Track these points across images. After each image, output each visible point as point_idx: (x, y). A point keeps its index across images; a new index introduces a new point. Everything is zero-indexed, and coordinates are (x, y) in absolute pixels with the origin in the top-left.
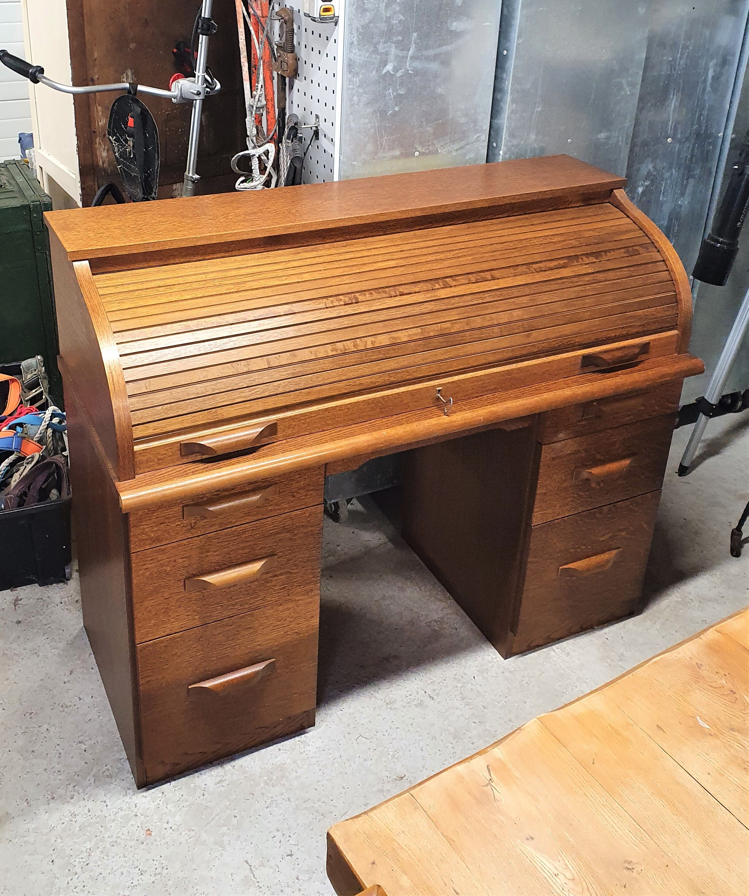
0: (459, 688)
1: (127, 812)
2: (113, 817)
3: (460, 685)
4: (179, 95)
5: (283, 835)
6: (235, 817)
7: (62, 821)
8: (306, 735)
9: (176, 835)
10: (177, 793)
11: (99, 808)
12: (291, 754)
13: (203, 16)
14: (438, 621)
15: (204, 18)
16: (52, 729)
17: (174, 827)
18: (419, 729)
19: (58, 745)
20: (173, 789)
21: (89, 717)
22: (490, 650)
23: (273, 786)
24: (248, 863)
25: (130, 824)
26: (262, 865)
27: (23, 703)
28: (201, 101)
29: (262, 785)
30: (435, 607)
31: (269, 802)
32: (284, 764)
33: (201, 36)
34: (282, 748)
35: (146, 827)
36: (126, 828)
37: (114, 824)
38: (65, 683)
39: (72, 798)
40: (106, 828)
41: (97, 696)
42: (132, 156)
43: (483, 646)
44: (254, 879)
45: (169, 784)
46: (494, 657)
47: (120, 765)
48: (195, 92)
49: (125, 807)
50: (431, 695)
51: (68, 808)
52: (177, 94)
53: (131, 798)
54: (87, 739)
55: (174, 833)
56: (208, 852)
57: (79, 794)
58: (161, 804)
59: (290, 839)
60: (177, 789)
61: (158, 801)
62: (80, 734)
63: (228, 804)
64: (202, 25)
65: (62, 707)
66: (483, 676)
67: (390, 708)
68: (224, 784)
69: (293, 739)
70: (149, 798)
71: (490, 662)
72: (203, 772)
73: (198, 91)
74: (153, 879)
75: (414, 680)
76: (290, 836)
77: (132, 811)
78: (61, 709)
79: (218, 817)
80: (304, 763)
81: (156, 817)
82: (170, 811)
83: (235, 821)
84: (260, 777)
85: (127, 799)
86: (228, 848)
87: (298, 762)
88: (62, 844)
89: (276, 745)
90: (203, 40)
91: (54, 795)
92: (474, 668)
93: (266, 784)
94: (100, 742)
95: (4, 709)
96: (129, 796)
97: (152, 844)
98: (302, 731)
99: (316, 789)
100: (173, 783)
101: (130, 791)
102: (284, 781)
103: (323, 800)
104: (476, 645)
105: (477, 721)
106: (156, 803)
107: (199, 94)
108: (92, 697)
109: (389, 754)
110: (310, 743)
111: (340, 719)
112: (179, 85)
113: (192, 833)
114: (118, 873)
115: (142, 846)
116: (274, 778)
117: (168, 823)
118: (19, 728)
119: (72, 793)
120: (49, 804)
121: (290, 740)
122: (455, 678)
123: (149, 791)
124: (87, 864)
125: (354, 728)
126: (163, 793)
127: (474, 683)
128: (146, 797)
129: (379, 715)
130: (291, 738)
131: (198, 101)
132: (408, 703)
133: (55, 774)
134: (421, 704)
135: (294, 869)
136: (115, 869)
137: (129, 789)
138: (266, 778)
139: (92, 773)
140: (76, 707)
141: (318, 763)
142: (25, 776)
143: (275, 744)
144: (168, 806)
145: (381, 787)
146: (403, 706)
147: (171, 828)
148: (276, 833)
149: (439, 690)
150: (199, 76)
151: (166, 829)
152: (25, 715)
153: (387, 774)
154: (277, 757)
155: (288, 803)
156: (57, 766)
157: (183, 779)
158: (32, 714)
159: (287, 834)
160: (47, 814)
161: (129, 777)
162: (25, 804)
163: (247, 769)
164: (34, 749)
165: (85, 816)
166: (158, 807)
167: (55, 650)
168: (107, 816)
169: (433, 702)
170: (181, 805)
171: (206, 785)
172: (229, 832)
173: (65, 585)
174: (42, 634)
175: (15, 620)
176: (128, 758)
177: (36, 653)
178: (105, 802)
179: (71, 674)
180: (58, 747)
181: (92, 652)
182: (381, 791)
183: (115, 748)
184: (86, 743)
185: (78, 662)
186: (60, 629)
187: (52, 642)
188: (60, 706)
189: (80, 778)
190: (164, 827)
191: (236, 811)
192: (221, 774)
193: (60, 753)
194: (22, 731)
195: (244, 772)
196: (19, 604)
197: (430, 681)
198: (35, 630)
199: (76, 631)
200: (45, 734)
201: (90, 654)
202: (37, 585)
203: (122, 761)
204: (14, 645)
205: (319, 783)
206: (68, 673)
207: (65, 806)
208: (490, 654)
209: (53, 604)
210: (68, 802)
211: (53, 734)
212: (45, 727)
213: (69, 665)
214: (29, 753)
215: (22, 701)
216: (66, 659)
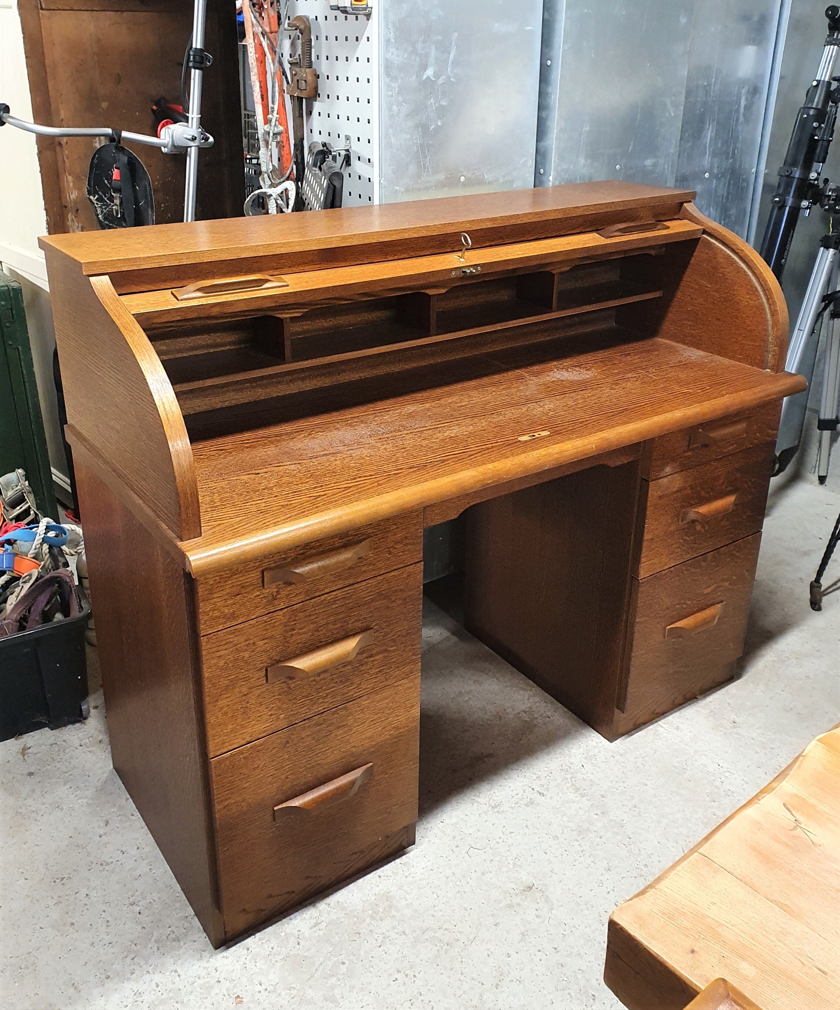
0: (569, 780)
1: (208, 980)
2: (189, 988)
3: (569, 776)
4: (170, 143)
5: (407, 975)
6: (343, 963)
7: (125, 1003)
8: (407, 855)
9: (273, 997)
10: (265, 946)
11: (170, 979)
12: (395, 879)
13: (194, 46)
14: (527, 712)
15: (196, 49)
16: (93, 894)
17: (270, 988)
18: (536, 831)
19: (104, 911)
20: (260, 943)
21: (138, 872)
22: (593, 735)
23: (382, 921)
25: (212, 994)
27: (50, 868)
28: (197, 148)
29: (368, 920)
30: (520, 697)
31: (380, 939)
32: (389, 892)
33: (193, 70)
34: (382, 874)
35: (234, 994)
36: (209, 998)
37: (192, 997)
38: (100, 836)
39: (132, 973)
40: (182, 1003)
41: (144, 846)
42: (119, 216)
43: (583, 731)
45: (253, 937)
46: (598, 741)
47: (187, 925)
48: (190, 137)
49: (203, 973)
50: (540, 791)
51: (129, 987)
52: (169, 142)
53: (208, 961)
54: (140, 898)
55: (271, 994)
57: (141, 967)
58: (247, 962)
59: (415, 979)
60: (263, 941)
61: (244, 960)
62: (130, 893)
63: (332, 949)
64: (194, 58)
65: (102, 865)
66: (592, 763)
67: (498, 811)
68: (322, 925)
69: (393, 862)
70: (231, 959)
71: (595, 747)
72: (292, 916)
73: (193, 136)
75: (517, 778)
76: (415, 976)
77: (213, 977)
78: (101, 868)
79: (322, 967)
80: (411, 887)
81: (244, 980)
82: (261, 969)
83: (344, 968)
84: (363, 911)
85: (203, 964)
86: (341, 1004)
87: (405, 888)
89: (374, 872)
90: (196, 75)
91: (109, 974)
92: (580, 756)
93: (373, 918)
94: (156, 900)
95: (26, 879)
96: (206, 960)
98: (401, 853)
99: (433, 916)
100: (258, 935)
101: (206, 953)
102: (393, 912)
103: (444, 927)
104: (575, 731)
105: (599, 813)
106: (242, 963)
107: (194, 139)
108: (138, 848)
109: (509, 863)
110: (415, 864)
111: (443, 832)
112: (170, 131)
113: (294, 992)
116: (381, 910)
117: (261, 985)
118: (50, 898)
119: (132, 968)
120: (103, 985)
121: (390, 864)
122: (562, 770)
123: (230, 949)
125: (462, 839)
126: (248, 949)
127: (584, 772)
128: (227, 958)
129: (486, 821)
130: (390, 862)
131: (193, 148)
132: (517, 803)
133: (105, 947)
134: (531, 802)
137: (204, 951)
138: (370, 912)
139: (153, 939)
140: (119, 863)
141: (430, 885)
142: (66, 956)
144: (257, 964)
145: (509, 902)
146: (512, 808)
147: (266, 989)
148: (398, 976)
149: (548, 785)
150: (192, 118)
151: (260, 992)
152: (55, 882)
153: (513, 885)
154: (378, 886)
155: (404, 936)
156: (107, 937)
157: (270, 928)
158: (64, 880)
159: (411, 974)
160: (102, 998)
161: (201, 937)
162: (72, 989)
163: (345, 905)
164: (73, 921)
165: (153, 993)
166: (246, 967)
167: (82, 800)
168: (182, 987)
169: (543, 798)
170: (274, 960)
171: (299, 931)
172: (339, 983)
173: (83, 725)
174: (62, 783)
175: (26, 772)
176: (196, 914)
177: (58, 806)
178: (176, 971)
179: (106, 825)
180: (104, 915)
181: (129, 797)
182: (510, 906)
183: (178, 905)
184: (140, 904)
185: (113, 810)
186: (84, 775)
187: (76, 791)
188: (99, 865)
189: (138, 947)
190: (257, 990)
191: (343, 956)
192: (315, 915)
193: (108, 921)
194: (55, 902)
195: (343, 908)
196: (28, 753)
197: (535, 777)
198: (54, 780)
199: (105, 775)
200: (85, 901)
201: (127, 799)
202: (47, 729)
203: (189, 918)
204: (30, 801)
205: (436, 908)
206: (102, 824)
207: (124, 985)
208: (593, 739)
209: (71, 748)
210: (129, 979)
211: (95, 900)
212: (83, 892)
213: (103, 815)
214: (68, 927)
215: (48, 865)
216: (98, 808)
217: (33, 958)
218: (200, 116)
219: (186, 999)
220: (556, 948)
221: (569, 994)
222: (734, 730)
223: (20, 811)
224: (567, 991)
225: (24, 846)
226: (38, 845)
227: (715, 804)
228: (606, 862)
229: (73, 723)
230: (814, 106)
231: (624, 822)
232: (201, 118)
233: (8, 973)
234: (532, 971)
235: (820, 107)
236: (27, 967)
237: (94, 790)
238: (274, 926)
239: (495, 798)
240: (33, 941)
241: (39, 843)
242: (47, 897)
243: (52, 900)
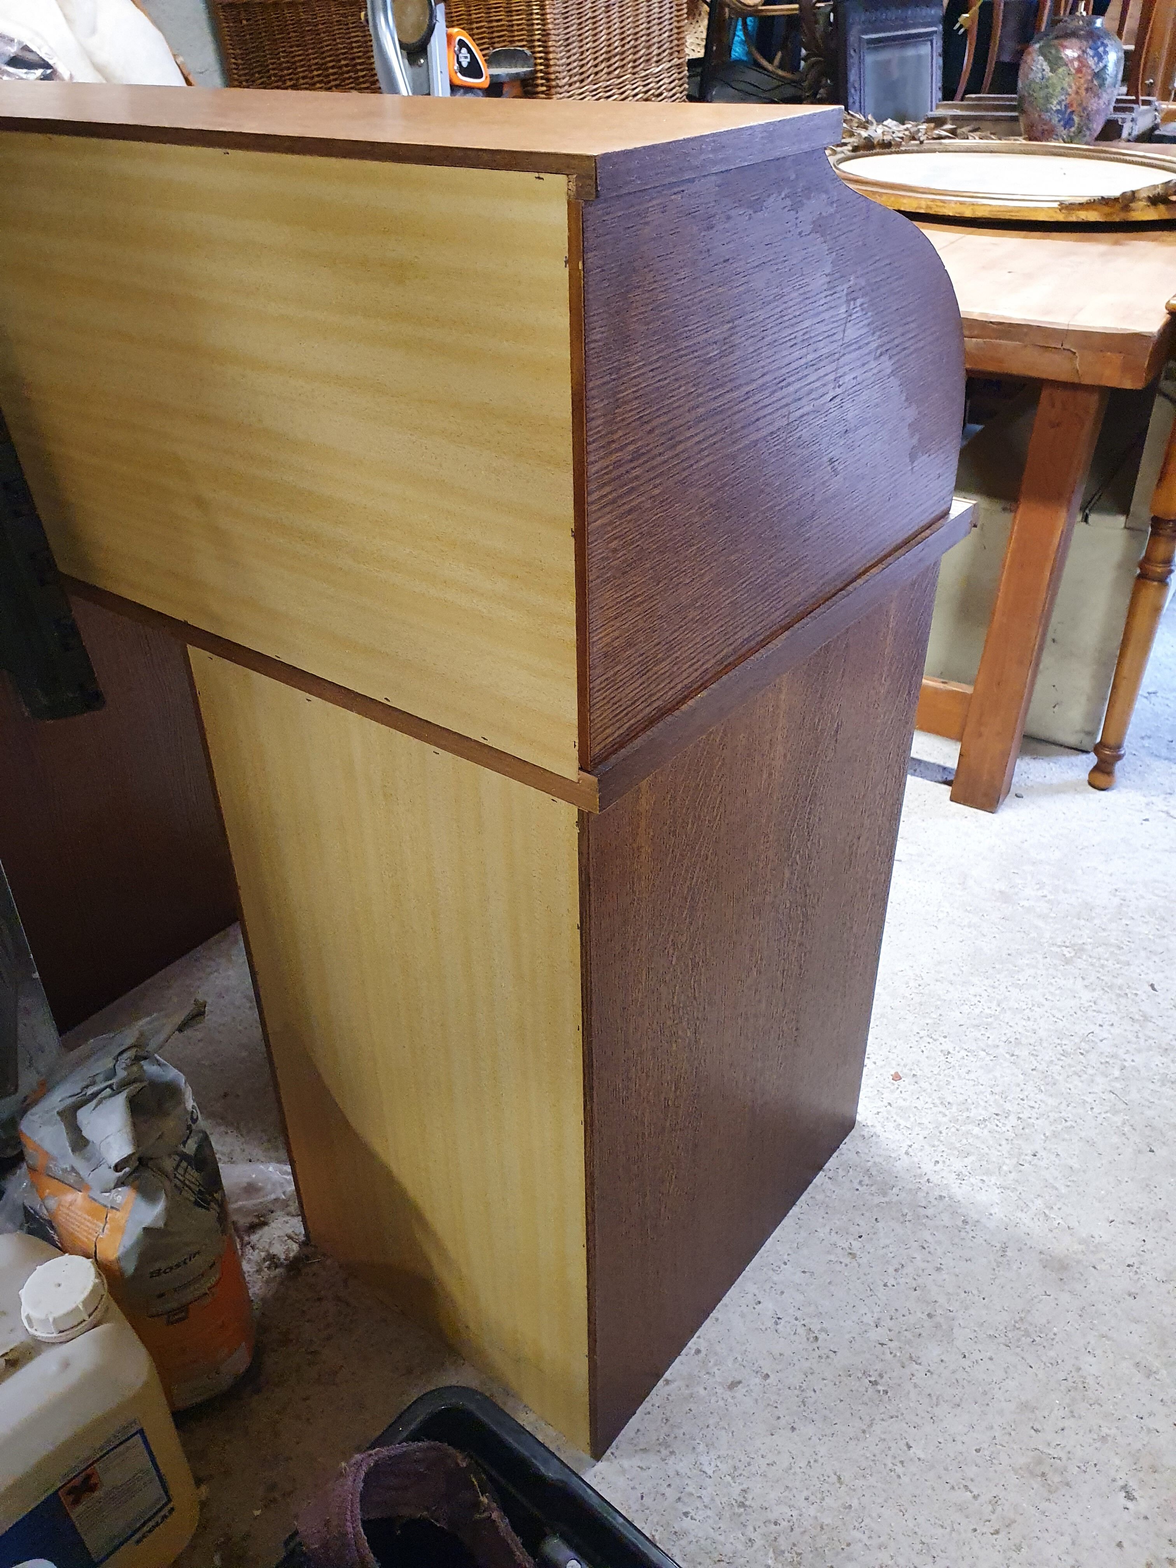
1: (895, 1117)
2: (917, 1129)
7: (980, 1185)
11: (920, 1154)
16: (869, 1319)
19: (885, 1285)
21: (798, 1278)
25: (907, 1104)
27: (867, 1419)
35: (893, 1084)
36: (914, 1105)
37: (924, 1121)
38: (767, 1376)
39: (942, 1197)
40: (937, 1127)
41: (750, 1296)
47: (841, 1172)
49: (890, 1125)
51: (959, 1191)
54: (839, 1251)
57: (927, 1193)
62: (838, 1267)
65: (816, 1338)
74: (942, 1040)
77: (888, 1112)
78: (822, 1336)
85: (878, 1129)
88: (1007, 1161)
91: (960, 1224)
94: (828, 1228)
95: (909, 1447)
96: (873, 1130)
97: (905, 1066)
101: (866, 1133)
114: (972, 1076)
115: (919, 1073)
118: (914, 1380)
119: (936, 1202)
120: (978, 1221)
124: (997, 1115)
133: (932, 1251)
136: (972, 1083)
137: (863, 1137)
139: (883, 1200)
140: (799, 1314)
142: (975, 1292)
151: (875, 1063)
152: (886, 1392)
156: (919, 1258)
158: (872, 1379)
160: (992, 1212)
161: (847, 1150)
162: (1009, 1253)
164: (925, 1317)
165: (948, 1162)
167: (706, 1468)
168: (921, 1137)
174: (683, 1542)
176: (820, 1168)
177: (742, 1505)
178: (907, 1153)
179: (740, 1382)
180: (892, 1281)
183: (820, 1197)
184: (846, 1245)
185: (702, 1392)
187: (691, 1494)
188: (819, 1343)
189: (905, 1211)
193: (896, 1270)
194: (917, 1367)
199: (626, 1463)
200: (886, 1323)
201: (667, 1382)
203: (830, 1174)
206: (740, 1390)
207: (960, 1198)
210: (950, 1198)
211: (877, 1309)
212: (875, 1335)
213: (721, 1403)
214: (938, 1319)
215: (865, 1427)
216: (711, 1421)
217: (1010, 1335)
219: (931, 1126)
225: (855, 1503)
226: (839, 1478)
233: (1052, 1353)
236: (1027, 1334)
237: (671, 1460)
240: (989, 1354)
241: (834, 1478)
243: (915, 1373)
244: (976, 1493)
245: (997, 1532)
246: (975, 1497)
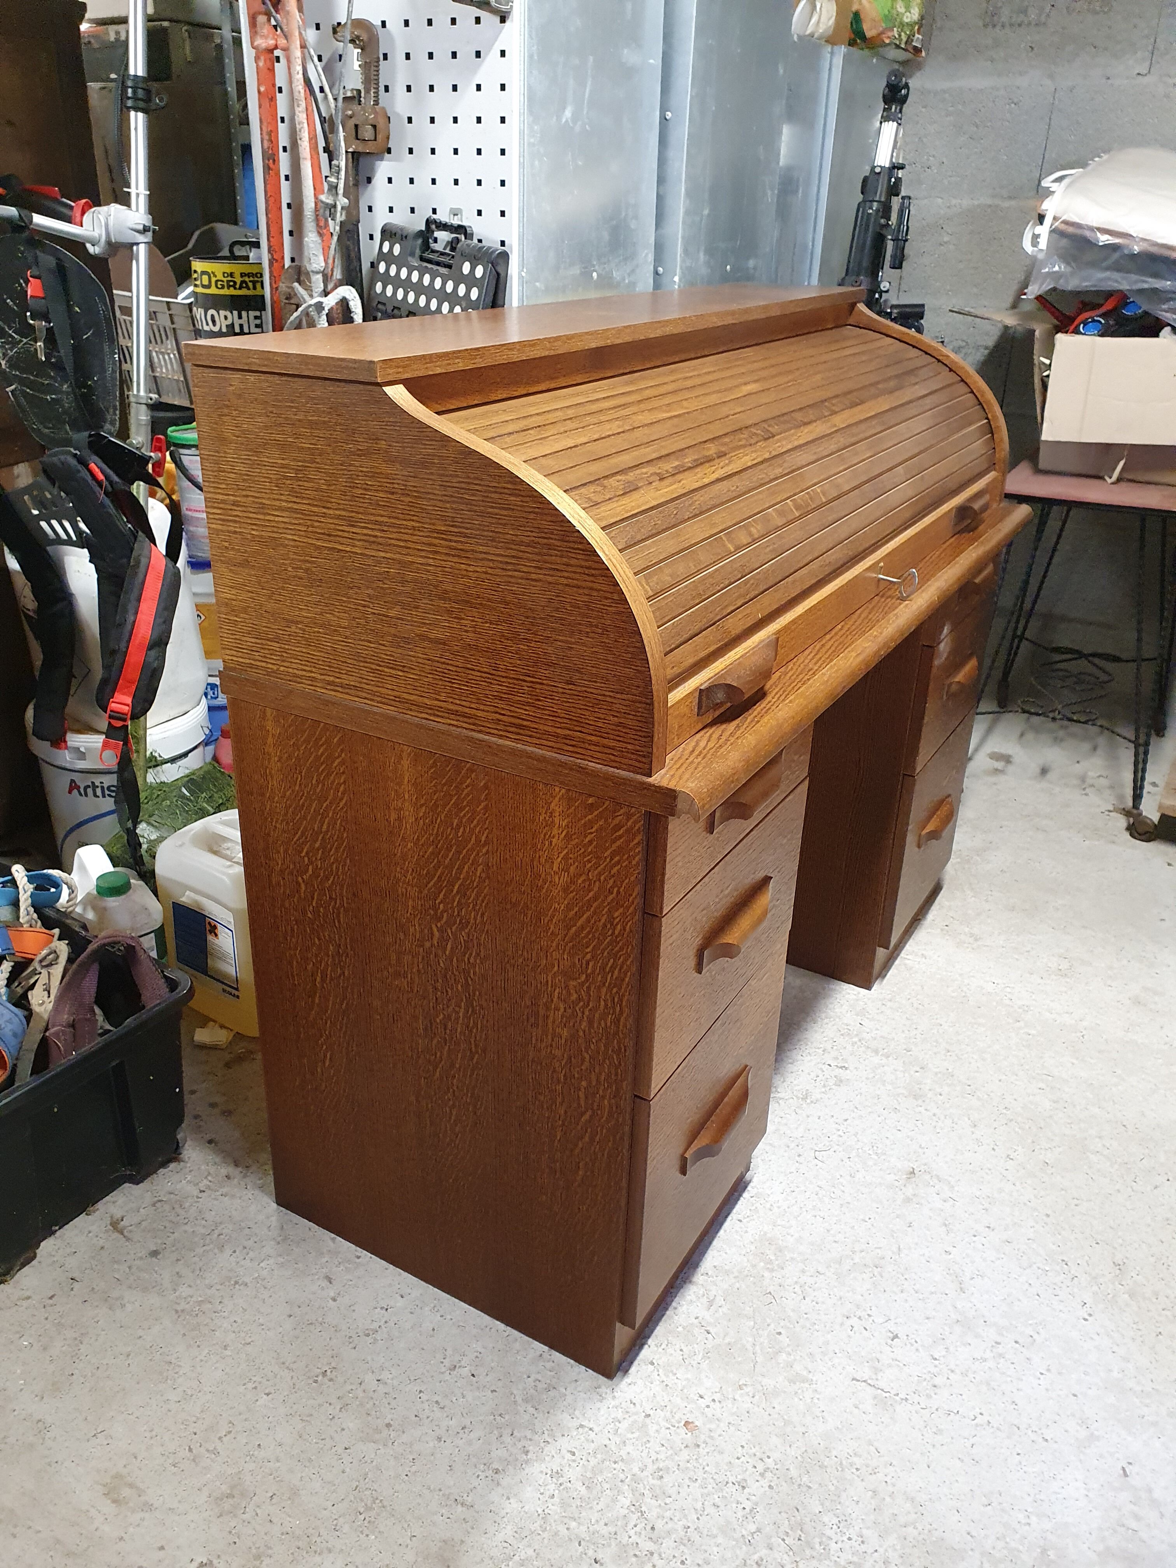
0: (860, 1043)
1: (631, 1419)
2: (617, 1439)
3: (856, 1039)
4: (104, 237)
5: (860, 1318)
6: (780, 1333)
7: (548, 1494)
8: (751, 1184)
9: (730, 1405)
10: (670, 1350)
11: (583, 1439)
12: (758, 1217)
13: (132, 73)
15: (135, 76)
16: (385, 1376)
17: (717, 1397)
18: (870, 1109)
19: (421, 1391)
20: (661, 1349)
21: (428, 1326)
23: (783, 1268)
24: (858, 1381)
25: (652, 1434)
26: (876, 1370)
27: (294, 1366)
29: (767, 1274)
31: (798, 1289)
32: (765, 1234)
33: (132, 114)
34: (740, 1217)
35: (679, 1422)
36: (652, 1440)
37: (629, 1448)
39: (527, 1453)
40: (622, 1460)
41: (409, 1291)
43: (832, 986)
44: (887, 1395)
45: (646, 1346)
47: (549, 1365)
48: (141, 227)
49: (619, 1414)
50: (839, 1065)
51: (536, 1471)
53: (614, 1397)
54: (457, 1358)
55: (724, 1404)
56: (796, 1399)
57: (531, 1440)
58: (664, 1378)
59: (872, 1318)
60: (663, 1346)
61: (658, 1377)
62: (439, 1356)
63: (752, 1323)
64: (134, 92)
65: (368, 1335)
66: (868, 1018)
67: (812, 1102)
68: (720, 1301)
69: (743, 1198)
70: (640, 1382)
71: (858, 1000)
72: (674, 1304)
73: (144, 226)
74: (765, 1483)
75: (803, 1058)
76: (869, 1315)
77: (636, 1413)
78: (370, 1340)
79: (757, 1348)
80: (786, 1219)
81: (678, 1400)
82: (687, 1379)
83: (784, 1339)
84: (754, 1266)
85: (610, 1402)
86: (814, 1379)
87: (779, 1222)
88: (583, 1528)
89: (729, 1218)
90: (138, 121)
91: (495, 1466)
92: (849, 1014)
93: (770, 1270)
94: (482, 1351)
95: (268, 1394)
96: (609, 1396)
97: (711, 1438)
98: (743, 1183)
99: (836, 1241)
100: (651, 1341)
101: (603, 1390)
102: (788, 1255)
103: (857, 1249)
104: (824, 989)
105: (918, 1069)
106: (658, 1383)
107: (145, 230)
108: (402, 1296)
109: (870, 1154)
110: (769, 1192)
111: (771, 1145)
112: (101, 217)
113: (749, 1389)
114: (710, 1510)
115: (702, 1451)
116: (773, 1258)
117: (702, 1397)
118: (326, 1406)
119: (519, 1446)
120: (498, 1484)
121: (740, 1202)
122: (842, 1035)
123: (630, 1372)
124: (653, 1528)
125: (799, 1145)
126: (652, 1363)
127: (868, 1030)
128: (635, 1383)
129: (808, 1116)
130: (739, 1198)
131: (143, 246)
132: (824, 1086)
133: (461, 1435)
134: (839, 1082)
135: (917, 1350)
136: (699, 1506)
137: (598, 1387)
138: (762, 1264)
139: (519, 1399)
140: (391, 1324)
141: (804, 1209)
142: (414, 1469)
143: (726, 1217)
144: (678, 1375)
145: (902, 1196)
146: (824, 1093)
147: (714, 1400)
148: (849, 1322)
149: (842, 1056)
150: (137, 199)
151: (708, 1406)
152: (316, 1382)
153: (892, 1177)
154: (746, 1232)
155: (822, 1277)
156: (451, 1423)
157: (658, 1328)
158: (328, 1373)
159: (864, 1314)
160: (511, 1501)
161: (579, 1373)
162: (460, 1508)
163: (727, 1267)
164: (387, 1421)
165: (574, 1465)
166: (667, 1385)
167: (266, 1262)
168: (607, 1442)
169: (848, 1071)
170: (694, 1363)
171: (697, 1318)
172: (792, 1357)
173: (182, 1163)
174: (216, 1251)
175: (144, 1253)
176: (552, 1348)
177: (236, 1283)
178: (582, 1426)
179: (331, 1283)
180: (424, 1397)
181: (333, 1235)
182: (908, 1200)
183: (517, 1346)
184: (463, 1363)
185: (324, 1260)
186: (242, 1229)
187: (248, 1254)
188: (363, 1337)
189: (507, 1417)
190: (704, 1406)
191: (772, 1326)
192: (701, 1292)
193: (437, 1402)
194: (338, 1408)
195: (727, 1273)
196: (125, 1227)
197: (820, 1051)
198: (200, 1250)
199: (274, 1219)
200: (382, 1389)
201: (333, 1239)
202: (127, 1185)
203: (546, 1356)
204: (184, 1291)
205: (832, 1232)
206: (325, 1283)
207: (526, 1471)
208: (848, 991)
209: (190, 1200)
210: (527, 1462)
211: (395, 1383)
212: (370, 1379)
213: (314, 1271)
214: (385, 1432)
215: (287, 1364)
216: (300, 1265)
217: (368, 1493)
218: (148, 193)
219: (623, 1453)
220: (989, 1227)
221: (1039, 1268)
222: (979, 943)
223: (179, 1308)
224: (1035, 1266)
225: (228, 1352)
226: (248, 1344)
227: (1022, 1024)
228: (966, 1119)
229: (164, 1164)
230: (877, 199)
231: (950, 1070)
232: (149, 195)
233: (346, 1529)
234: (985, 1260)
235: (883, 199)
236: (368, 1508)
237: (273, 1243)
238: (660, 1324)
239: (797, 1088)
240: (348, 1470)
241: (248, 1340)
242: (320, 1405)
243: (332, 1407)
244: (224, 1439)
245: (190, 1450)
246: (220, 1438)
